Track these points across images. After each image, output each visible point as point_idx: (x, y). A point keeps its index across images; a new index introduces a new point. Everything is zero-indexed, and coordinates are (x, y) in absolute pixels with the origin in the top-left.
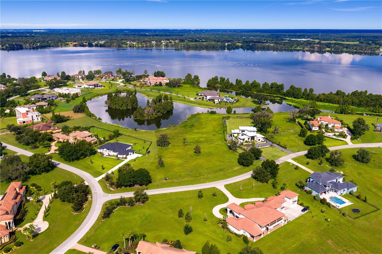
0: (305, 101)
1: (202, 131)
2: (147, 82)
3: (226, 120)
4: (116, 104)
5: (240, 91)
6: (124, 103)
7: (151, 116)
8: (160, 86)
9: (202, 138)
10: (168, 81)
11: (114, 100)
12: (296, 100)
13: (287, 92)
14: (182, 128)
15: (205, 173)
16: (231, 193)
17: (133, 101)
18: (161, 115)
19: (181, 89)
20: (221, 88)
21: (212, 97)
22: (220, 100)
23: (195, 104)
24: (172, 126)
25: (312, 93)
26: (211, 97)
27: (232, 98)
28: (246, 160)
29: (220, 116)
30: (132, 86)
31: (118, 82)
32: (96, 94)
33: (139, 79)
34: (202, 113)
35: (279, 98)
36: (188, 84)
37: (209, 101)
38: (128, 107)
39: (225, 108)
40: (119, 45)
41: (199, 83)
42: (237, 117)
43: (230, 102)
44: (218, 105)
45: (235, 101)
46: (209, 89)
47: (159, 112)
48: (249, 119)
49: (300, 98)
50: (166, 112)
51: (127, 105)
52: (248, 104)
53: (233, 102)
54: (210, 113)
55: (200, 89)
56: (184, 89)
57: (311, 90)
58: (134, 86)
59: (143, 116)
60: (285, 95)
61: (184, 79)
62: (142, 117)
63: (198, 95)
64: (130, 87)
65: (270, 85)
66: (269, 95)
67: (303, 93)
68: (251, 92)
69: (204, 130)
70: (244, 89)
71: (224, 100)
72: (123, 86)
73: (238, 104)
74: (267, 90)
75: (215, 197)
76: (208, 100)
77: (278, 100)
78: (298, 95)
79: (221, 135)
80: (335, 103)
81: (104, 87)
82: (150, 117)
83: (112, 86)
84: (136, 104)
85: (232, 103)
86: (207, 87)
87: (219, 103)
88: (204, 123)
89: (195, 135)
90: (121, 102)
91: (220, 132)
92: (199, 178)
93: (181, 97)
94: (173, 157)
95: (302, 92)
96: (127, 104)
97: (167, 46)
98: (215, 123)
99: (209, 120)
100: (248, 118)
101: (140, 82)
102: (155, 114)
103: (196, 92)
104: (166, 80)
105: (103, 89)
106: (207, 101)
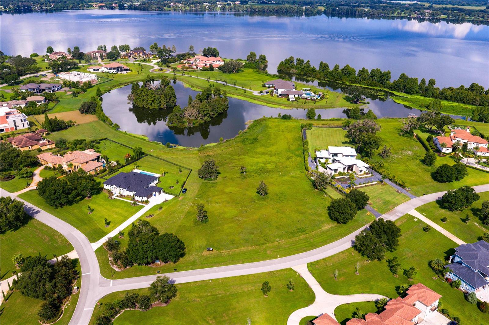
0: (422, 98)
1: (269, 149)
2: (192, 64)
3: (307, 131)
4: (143, 101)
5: (326, 81)
6: (155, 99)
7: (194, 122)
8: (210, 71)
9: (269, 163)
10: (223, 63)
11: (141, 95)
12: (409, 96)
13: (395, 84)
14: (239, 144)
15: (275, 236)
16: (320, 283)
17: (169, 97)
18: (209, 119)
19: (240, 76)
20: (298, 74)
21: (286, 90)
22: (296, 96)
23: (259, 101)
24: (225, 141)
25: (432, 86)
26: (283, 90)
27: (315, 93)
28: (343, 214)
29: (297, 124)
30: (171, 70)
31: (152, 64)
32: (118, 83)
33: (181, 59)
34: (270, 118)
35: (383, 93)
36: (251, 68)
37: (280, 97)
38: (161, 105)
39: (303, 109)
40: (160, 7)
41: (267, 67)
42: (324, 126)
43: (311, 99)
44: (295, 103)
45: (319, 98)
46: (280, 77)
47: (205, 115)
48: (341, 129)
49: (415, 93)
50: (216, 115)
51: (160, 102)
52: (339, 103)
53: (317, 99)
54: (282, 118)
55: (268, 77)
56: (245, 76)
57: (432, 82)
58: (174, 71)
59: (181, 122)
60: (391, 88)
61: (245, 60)
62: (180, 124)
63: (264, 86)
64: (167, 72)
65: (369, 72)
66: (367, 87)
67: (420, 86)
68: (341, 82)
69: (273, 149)
70: (331, 78)
71: (303, 95)
72: (157, 71)
73: (323, 103)
74: (364, 79)
75: (292, 291)
76: (279, 95)
77: (381, 95)
78: (411, 89)
79: (299, 159)
80: (468, 104)
81: (131, 71)
82: (192, 124)
83: (142, 70)
84: (174, 101)
85: (315, 101)
86: (277, 74)
87: (296, 100)
88: (272, 136)
89: (259, 158)
90: (150, 97)
91: (297, 153)
92: (264, 246)
93: (240, 89)
94: (223, 202)
95: (419, 84)
96: (159, 100)
97: (223, 9)
98: (289, 136)
99: (281, 130)
100: (340, 127)
101: (182, 63)
102: (199, 118)
103: (262, 81)
104: (219, 62)
105: (129, 74)
106: (278, 97)
